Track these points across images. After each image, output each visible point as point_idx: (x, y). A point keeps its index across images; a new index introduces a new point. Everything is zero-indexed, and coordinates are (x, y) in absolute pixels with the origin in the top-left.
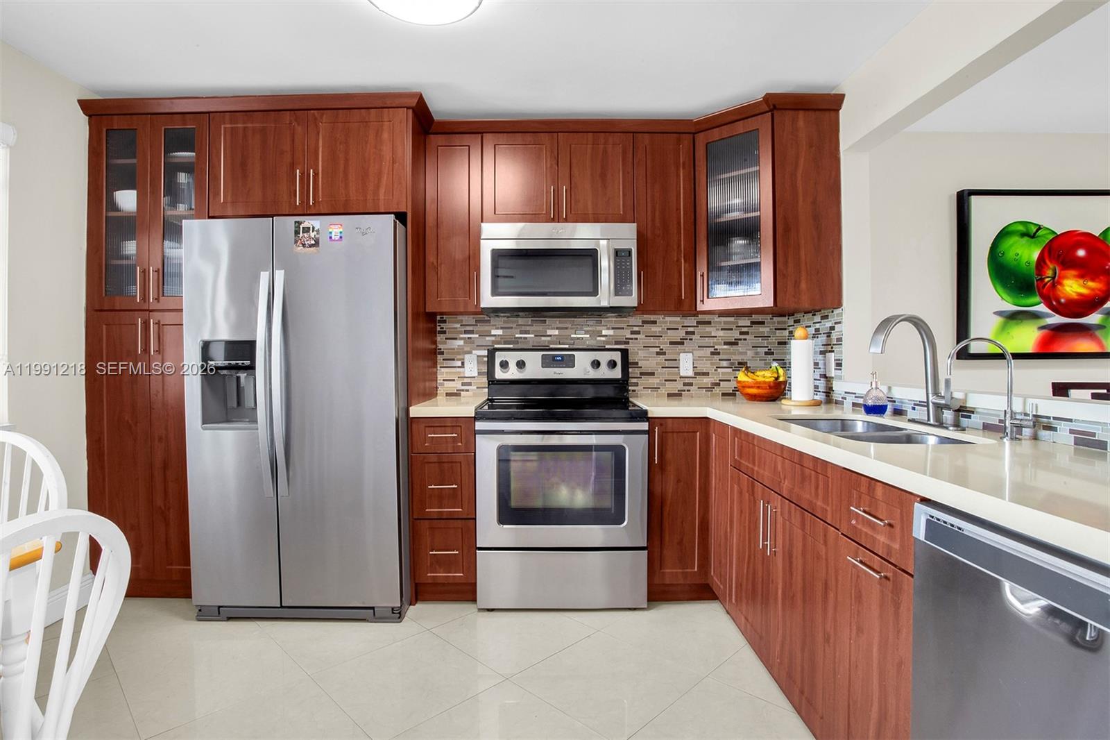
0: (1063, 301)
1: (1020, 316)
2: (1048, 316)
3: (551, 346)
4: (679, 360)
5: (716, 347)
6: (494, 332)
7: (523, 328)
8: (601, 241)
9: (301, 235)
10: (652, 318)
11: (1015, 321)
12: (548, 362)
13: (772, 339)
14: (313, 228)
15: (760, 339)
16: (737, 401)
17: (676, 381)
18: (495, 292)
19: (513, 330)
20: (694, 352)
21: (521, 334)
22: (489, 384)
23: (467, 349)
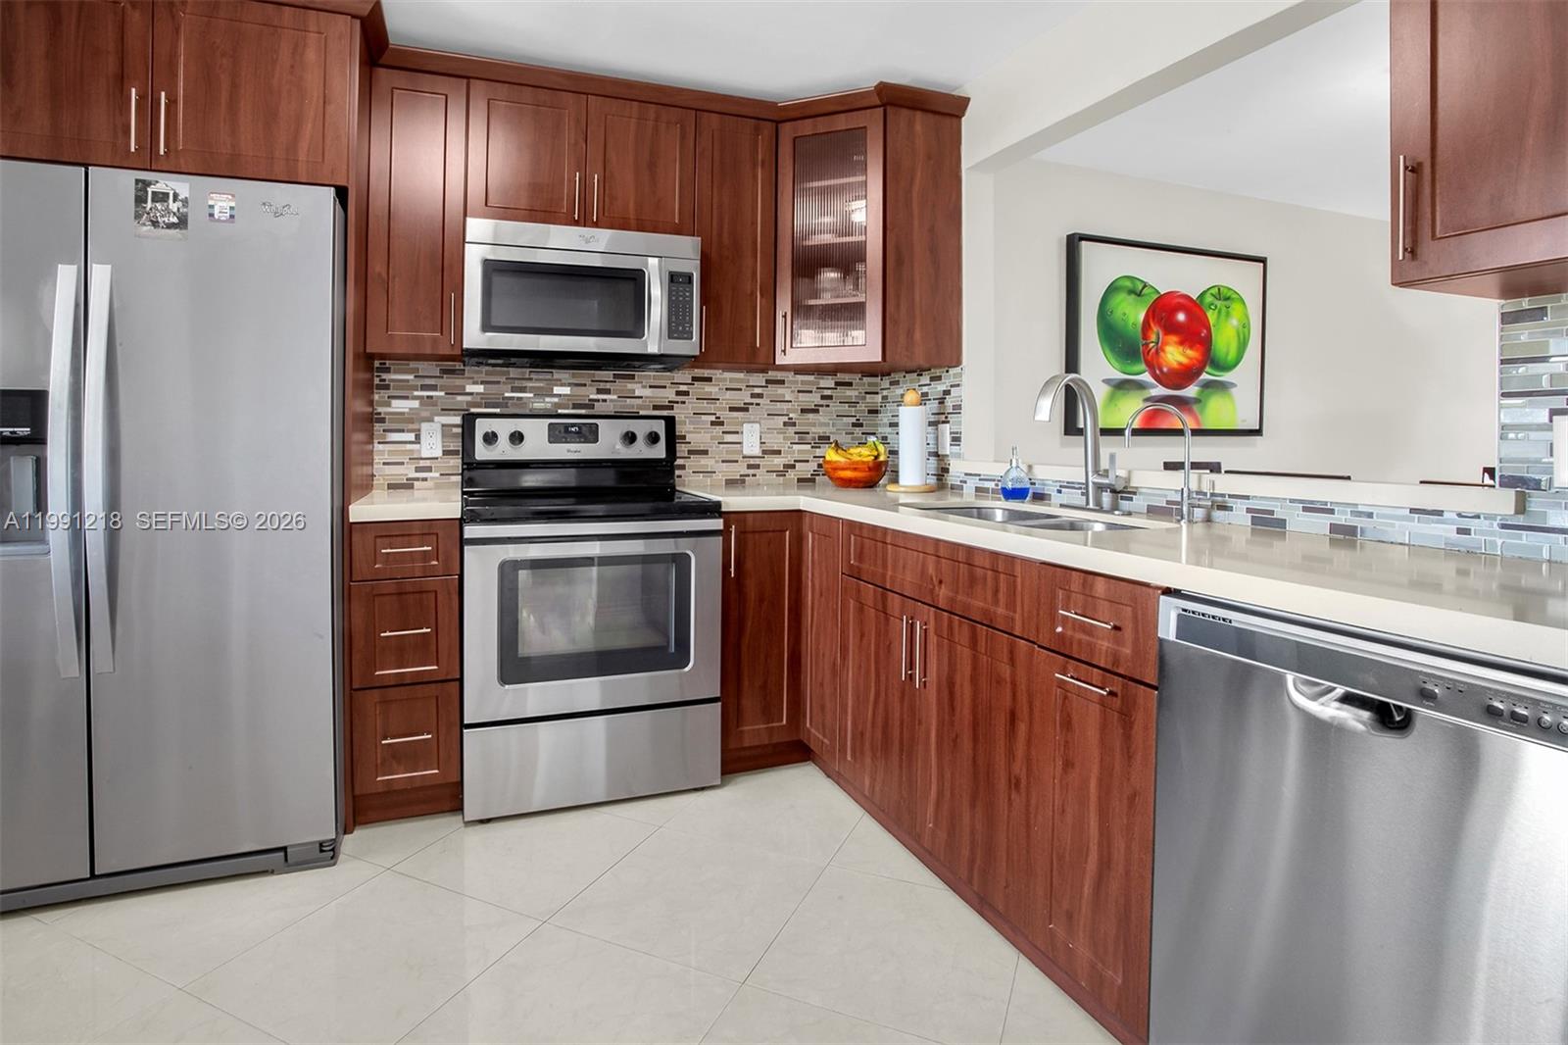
0: (1165, 370)
1: (1127, 386)
2: (1154, 387)
3: (560, 411)
4: (742, 433)
5: (791, 415)
6: (469, 388)
7: (517, 384)
8: (650, 259)
9: (149, 205)
10: (706, 373)
11: (1121, 392)
12: (557, 435)
13: (862, 407)
14: (176, 196)
15: (847, 405)
16: (817, 489)
17: (737, 461)
18: (487, 326)
19: (501, 386)
20: (763, 421)
21: (512, 392)
22: (463, 470)
23: (425, 414)
